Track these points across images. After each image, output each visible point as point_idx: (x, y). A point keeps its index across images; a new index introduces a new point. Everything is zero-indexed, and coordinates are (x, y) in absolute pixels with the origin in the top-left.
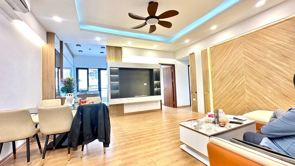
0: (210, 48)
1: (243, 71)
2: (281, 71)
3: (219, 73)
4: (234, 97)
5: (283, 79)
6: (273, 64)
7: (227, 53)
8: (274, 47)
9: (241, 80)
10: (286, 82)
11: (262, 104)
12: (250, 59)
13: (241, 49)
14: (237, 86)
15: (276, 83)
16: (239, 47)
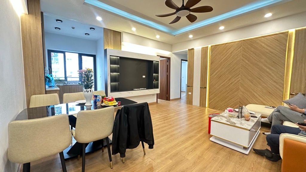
0: (211, 46)
1: (240, 71)
2: (270, 74)
3: (217, 71)
4: (228, 93)
5: (270, 80)
6: (265, 68)
7: (227, 54)
8: (268, 54)
9: (237, 79)
10: (272, 83)
11: (251, 99)
12: (247, 62)
13: (241, 52)
14: (233, 84)
15: (265, 83)
16: (239, 50)
